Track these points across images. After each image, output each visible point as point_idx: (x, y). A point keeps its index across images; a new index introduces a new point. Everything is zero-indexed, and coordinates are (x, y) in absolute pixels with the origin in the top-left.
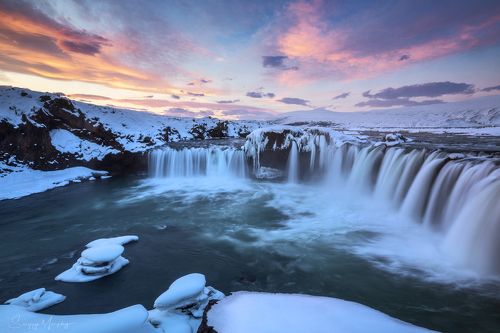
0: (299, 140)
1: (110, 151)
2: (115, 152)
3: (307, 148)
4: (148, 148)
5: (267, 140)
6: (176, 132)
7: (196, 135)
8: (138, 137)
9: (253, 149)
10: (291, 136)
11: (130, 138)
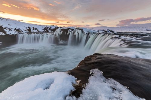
0: (72, 31)
1: (2, 34)
2: (4, 34)
3: (75, 34)
4: (18, 33)
5: (62, 31)
6: (37, 29)
7: (45, 30)
8: (14, 29)
9: (57, 34)
10: (70, 30)
11: (10, 29)
